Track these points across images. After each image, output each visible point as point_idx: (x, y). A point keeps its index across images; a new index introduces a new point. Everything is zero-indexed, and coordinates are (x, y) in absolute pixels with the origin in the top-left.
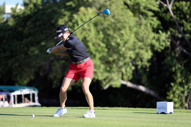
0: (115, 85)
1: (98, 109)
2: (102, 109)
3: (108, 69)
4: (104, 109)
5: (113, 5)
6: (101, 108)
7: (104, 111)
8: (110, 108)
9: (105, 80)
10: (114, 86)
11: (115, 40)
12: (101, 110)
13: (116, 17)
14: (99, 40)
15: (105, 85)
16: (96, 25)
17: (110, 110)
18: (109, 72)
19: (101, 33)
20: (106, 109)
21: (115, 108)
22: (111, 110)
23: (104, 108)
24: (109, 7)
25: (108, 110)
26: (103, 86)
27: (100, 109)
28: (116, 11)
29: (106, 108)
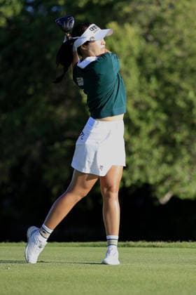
0: (184, 193)
1: (140, 246)
2: (149, 246)
3: (170, 158)
4: (154, 246)
5: (180, 18)
6: (146, 243)
7: (155, 249)
8: (165, 244)
9: (162, 182)
10: (182, 196)
11: (182, 94)
12: (147, 249)
13: (186, 45)
14: (149, 95)
15: (163, 194)
16: (140, 61)
17: (167, 247)
18: (171, 164)
19: (153, 80)
20: (158, 247)
21: (178, 243)
22: (170, 247)
23: (154, 243)
24: (170, 22)
25: (162, 249)
26: (158, 195)
27: (144, 247)
28: (186, 32)
29: (159, 243)
